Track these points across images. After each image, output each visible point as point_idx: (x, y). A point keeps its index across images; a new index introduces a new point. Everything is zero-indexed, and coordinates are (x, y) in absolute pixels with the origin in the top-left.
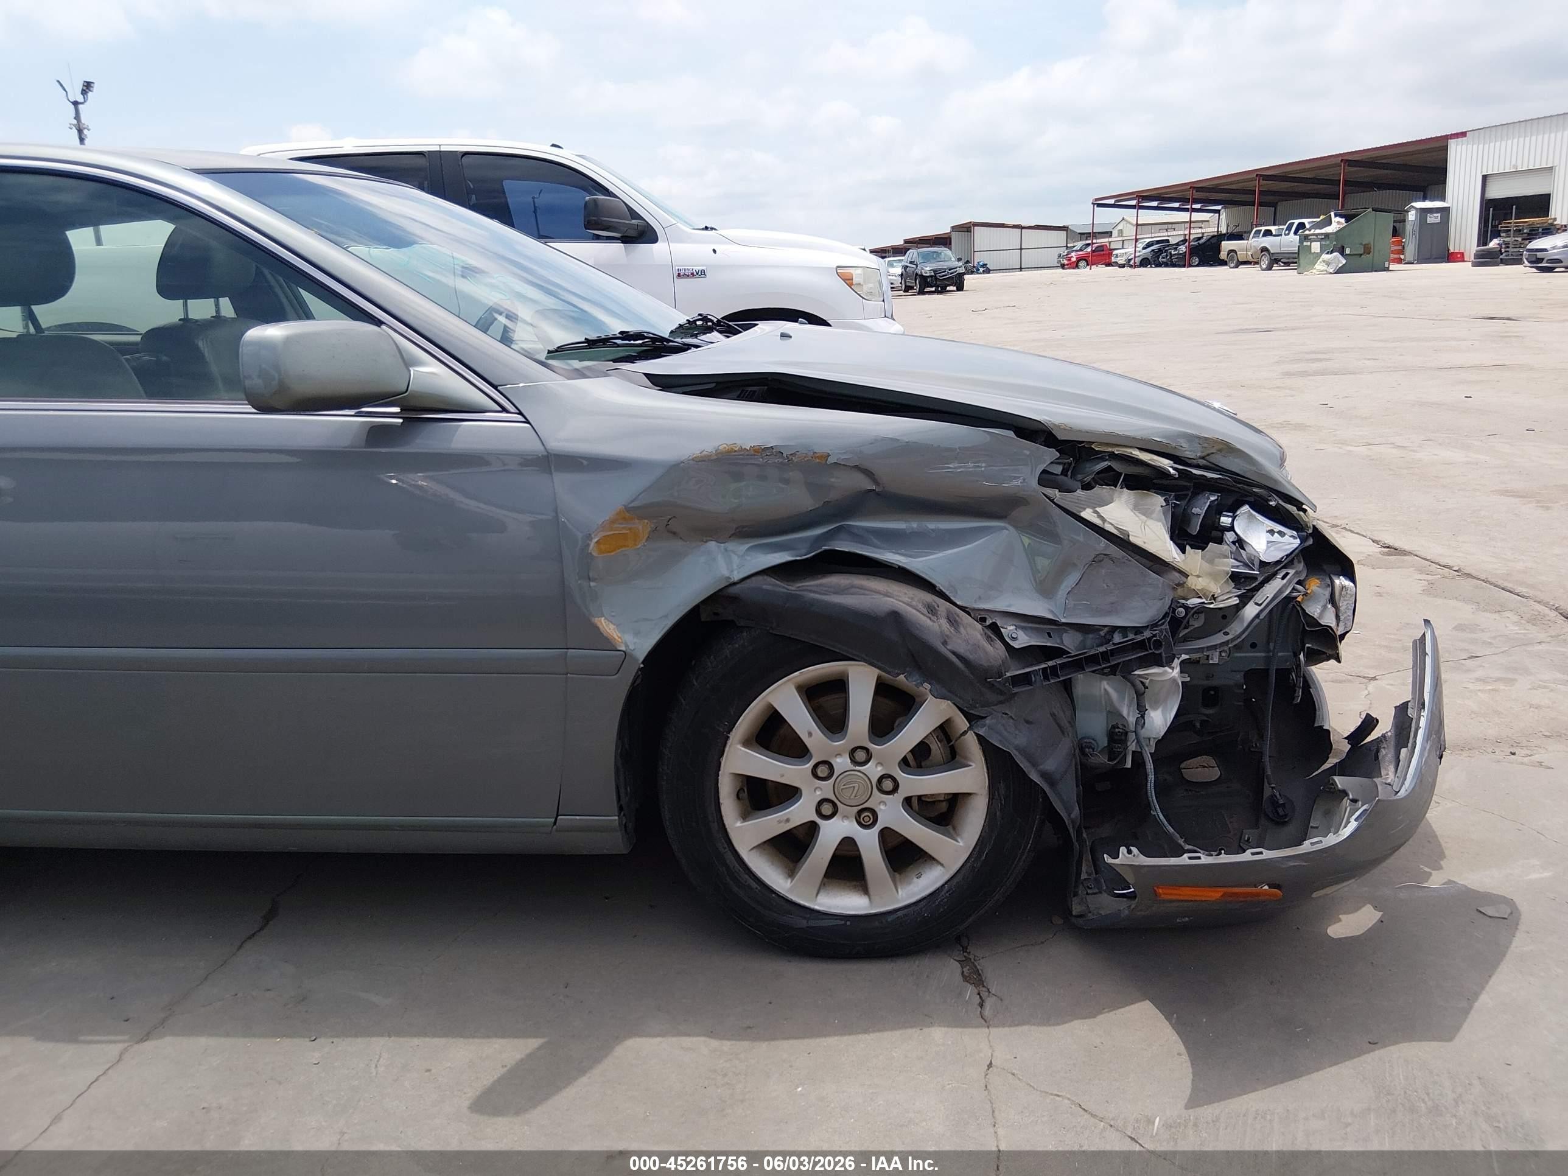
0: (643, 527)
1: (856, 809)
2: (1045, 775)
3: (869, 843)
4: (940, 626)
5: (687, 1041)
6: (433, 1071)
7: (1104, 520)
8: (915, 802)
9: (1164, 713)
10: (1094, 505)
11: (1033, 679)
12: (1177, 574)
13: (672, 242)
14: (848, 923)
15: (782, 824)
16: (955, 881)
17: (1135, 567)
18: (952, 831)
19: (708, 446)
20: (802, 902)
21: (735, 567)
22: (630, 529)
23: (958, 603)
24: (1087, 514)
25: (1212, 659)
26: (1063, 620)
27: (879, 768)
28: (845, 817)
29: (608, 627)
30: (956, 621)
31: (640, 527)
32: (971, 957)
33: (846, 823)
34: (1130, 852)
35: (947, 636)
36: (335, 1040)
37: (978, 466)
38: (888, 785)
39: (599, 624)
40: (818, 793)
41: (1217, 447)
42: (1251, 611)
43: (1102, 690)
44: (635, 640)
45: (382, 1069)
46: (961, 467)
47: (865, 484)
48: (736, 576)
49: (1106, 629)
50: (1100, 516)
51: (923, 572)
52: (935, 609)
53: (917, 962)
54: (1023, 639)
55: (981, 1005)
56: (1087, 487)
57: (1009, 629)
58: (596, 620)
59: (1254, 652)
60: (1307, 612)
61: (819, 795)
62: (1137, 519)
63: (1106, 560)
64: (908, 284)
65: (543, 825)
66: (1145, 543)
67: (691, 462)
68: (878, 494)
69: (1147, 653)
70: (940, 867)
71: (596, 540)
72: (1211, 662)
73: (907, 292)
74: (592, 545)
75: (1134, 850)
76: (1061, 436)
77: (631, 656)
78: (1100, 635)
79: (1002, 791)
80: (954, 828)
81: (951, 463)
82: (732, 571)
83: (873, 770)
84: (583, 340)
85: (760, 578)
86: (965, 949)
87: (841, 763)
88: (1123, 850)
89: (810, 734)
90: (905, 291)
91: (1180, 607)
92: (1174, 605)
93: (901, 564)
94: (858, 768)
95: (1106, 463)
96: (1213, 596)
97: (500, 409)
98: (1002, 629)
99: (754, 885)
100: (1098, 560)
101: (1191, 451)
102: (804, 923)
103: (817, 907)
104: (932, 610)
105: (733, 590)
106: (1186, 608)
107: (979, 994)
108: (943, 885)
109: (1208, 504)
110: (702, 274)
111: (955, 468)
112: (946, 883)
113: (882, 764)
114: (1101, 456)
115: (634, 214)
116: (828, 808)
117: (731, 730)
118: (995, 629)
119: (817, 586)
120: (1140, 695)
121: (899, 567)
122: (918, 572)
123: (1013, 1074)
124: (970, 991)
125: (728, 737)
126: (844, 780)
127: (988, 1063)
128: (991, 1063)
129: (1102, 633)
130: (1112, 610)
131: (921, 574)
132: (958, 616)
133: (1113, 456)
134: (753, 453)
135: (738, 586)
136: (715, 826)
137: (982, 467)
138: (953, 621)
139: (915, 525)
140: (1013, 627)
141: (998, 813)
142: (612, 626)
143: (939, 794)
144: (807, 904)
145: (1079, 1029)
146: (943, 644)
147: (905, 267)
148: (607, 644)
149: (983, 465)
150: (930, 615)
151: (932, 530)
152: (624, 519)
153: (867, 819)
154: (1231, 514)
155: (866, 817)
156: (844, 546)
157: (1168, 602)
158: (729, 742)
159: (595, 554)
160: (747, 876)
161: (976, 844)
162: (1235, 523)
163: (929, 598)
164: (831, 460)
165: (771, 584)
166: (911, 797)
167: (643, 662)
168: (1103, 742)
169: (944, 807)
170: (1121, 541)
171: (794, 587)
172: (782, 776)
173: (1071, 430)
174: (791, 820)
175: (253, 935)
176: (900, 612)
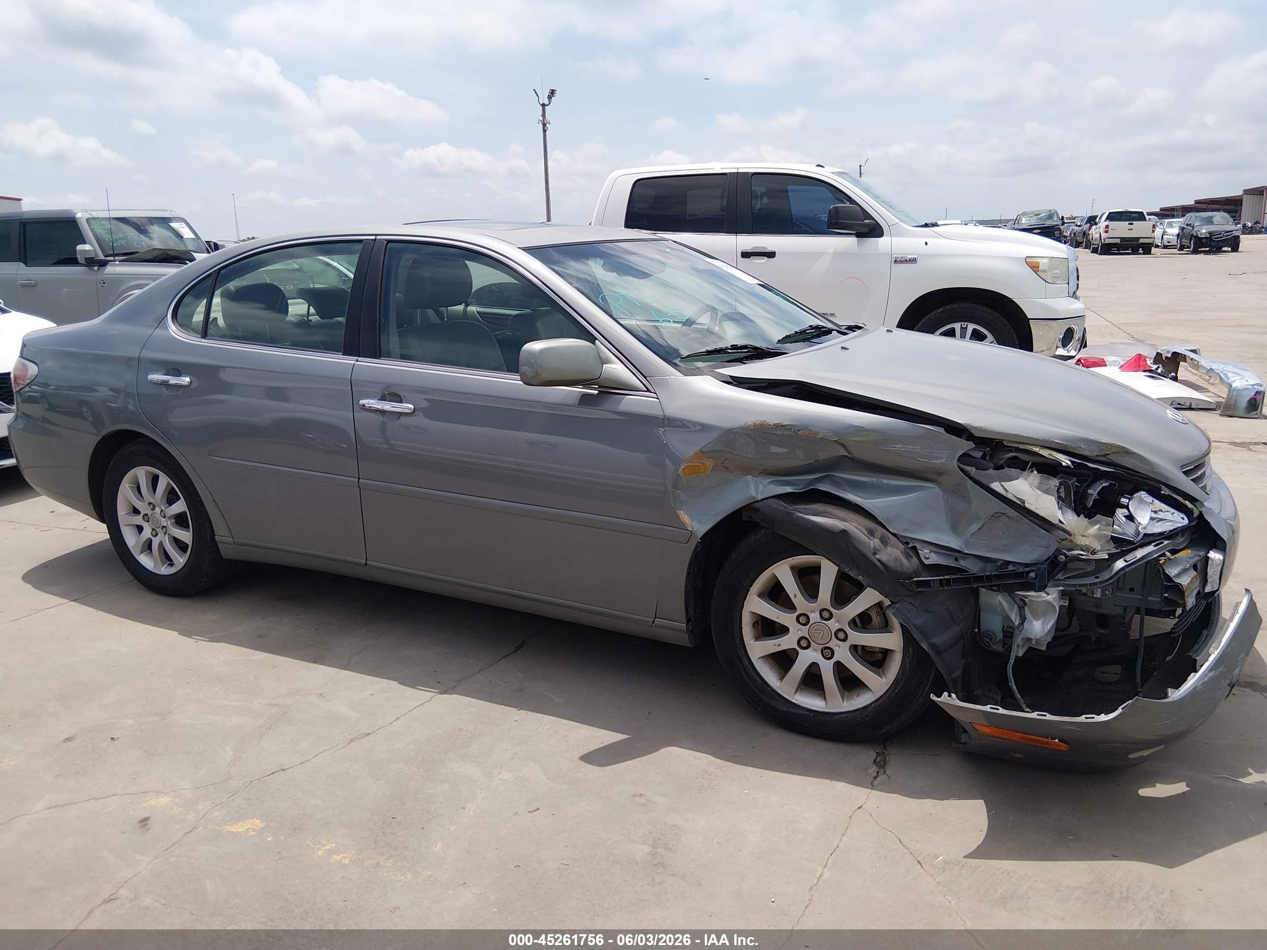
0: (709, 463)
1: (821, 647)
2: (932, 646)
3: (827, 669)
4: (874, 543)
5: (698, 754)
6: (568, 737)
7: (1007, 491)
8: (859, 649)
9: (1043, 623)
10: (1001, 480)
11: (932, 584)
12: (1062, 533)
13: (894, 236)
14: (811, 714)
15: (776, 647)
16: (879, 702)
17: (1026, 524)
18: (881, 672)
19: (750, 420)
20: (785, 696)
21: (760, 492)
22: (702, 463)
23: (891, 531)
24: (996, 486)
25: (1096, 594)
26: (966, 552)
27: (837, 624)
28: (815, 650)
29: (685, 517)
30: (886, 541)
31: (708, 463)
32: (887, 752)
33: (815, 654)
34: (950, 696)
35: (877, 550)
36: (528, 712)
37: (916, 448)
38: (841, 635)
39: (679, 514)
40: (800, 632)
41: (1114, 450)
42: (1120, 564)
43: (998, 602)
44: (698, 526)
45: (545, 730)
46: (904, 448)
47: (843, 452)
48: (760, 497)
49: (1001, 562)
50: (1004, 489)
51: (869, 509)
52: (874, 533)
53: (851, 748)
54: (933, 559)
55: (875, 778)
56: (998, 468)
57: (924, 552)
58: (678, 512)
59: (1132, 594)
60: (1166, 571)
61: (800, 634)
62: (1034, 492)
63: (1003, 517)
64: (1183, 244)
65: (648, 622)
66: (1037, 509)
67: (739, 429)
68: (849, 458)
69: (1023, 581)
70: (870, 692)
71: (682, 467)
72: (1095, 596)
73: (1182, 250)
74: (680, 470)
75: (953, 695)
76: (977, 434)
77: (695, 534)
78: (996, 565)
79: (911, 651)
80: (883, 670)
81: (897, 445)
82: (758, 494)
83: (834, 625)
84: (705, 350)
85: (773, 500)
86: (885, 748)
87: (814, 617)
88: (946, 694)
89: (795, 596)
90: (1179, 250)
91: (1062, 554)
92: (1058, 552)
93: (857, 503)
94: (824, 622)
95: (1013, 454)
96: (1093, 551)
97: (646, 390)
98: (919, 551)
99: (758, 680)
100: (996, 516)
101: (1088, 451)
102: (785, 709)
103: (794, 701)
104: (871, 533)
105: (756, 505)
106: (1066, 556)
107: (878, 772)
108: (871, 704)
109: (1100, 488)
110: (913, 261)
111: (899, 448)
112: (873, 702)
113: (839, 623)
114: (1010, 449)
115: (868, 216)
116: (805, 643)
117: (751, 586)
118: (915, 549)
119: (804, 509)
120: (1021, 609)
121: (856, 504)
122: (866, 508)
123: (871, 815)
124: (873, 769)
125: (749, 590)
126: (816, 627)
127: (860, 806)
128: (861, 807)
129: (998, 564)
130: (1004, 551)
131: (869, 510)
132: (889, 539)
133: (1018, 450)
134: (774, 426)
135: (760, 503)
136: (738, 641)
137: (918, 449)
138: (883, 541)
139: (874, 480)
140: (928, 551)
141: (908, 666)
142: (686, 516)
143: (876, 647)
144: (788, 698)
145: (929, 805)
146: (873, 554)
147: (1182, 229)
148: (683, 526)
149: (919, 448)
150: (869, 536)
151: (885, 484)
152: (699, 457)
153: (827, 654)
154: (1129, 496)
155: (827, 653)
156: (824, 487)
157: (1052, 550)
158: (749, 593)
159: (681, 475)
160: (754, 674)
161: (893, 682)
162: (1130, 503)
163: (871, 525)
164: (820, 436)
165: (781, 505)
166: (857, 645)
167: (700, 539)
168: (1000, 636)
169: (880, 656)
170: (1019, 508)
171: (790, 508)
172: (778, 618)
173: (985, 431)
174: (781, 646)
175: (508, 655)
176: (850, 531)
